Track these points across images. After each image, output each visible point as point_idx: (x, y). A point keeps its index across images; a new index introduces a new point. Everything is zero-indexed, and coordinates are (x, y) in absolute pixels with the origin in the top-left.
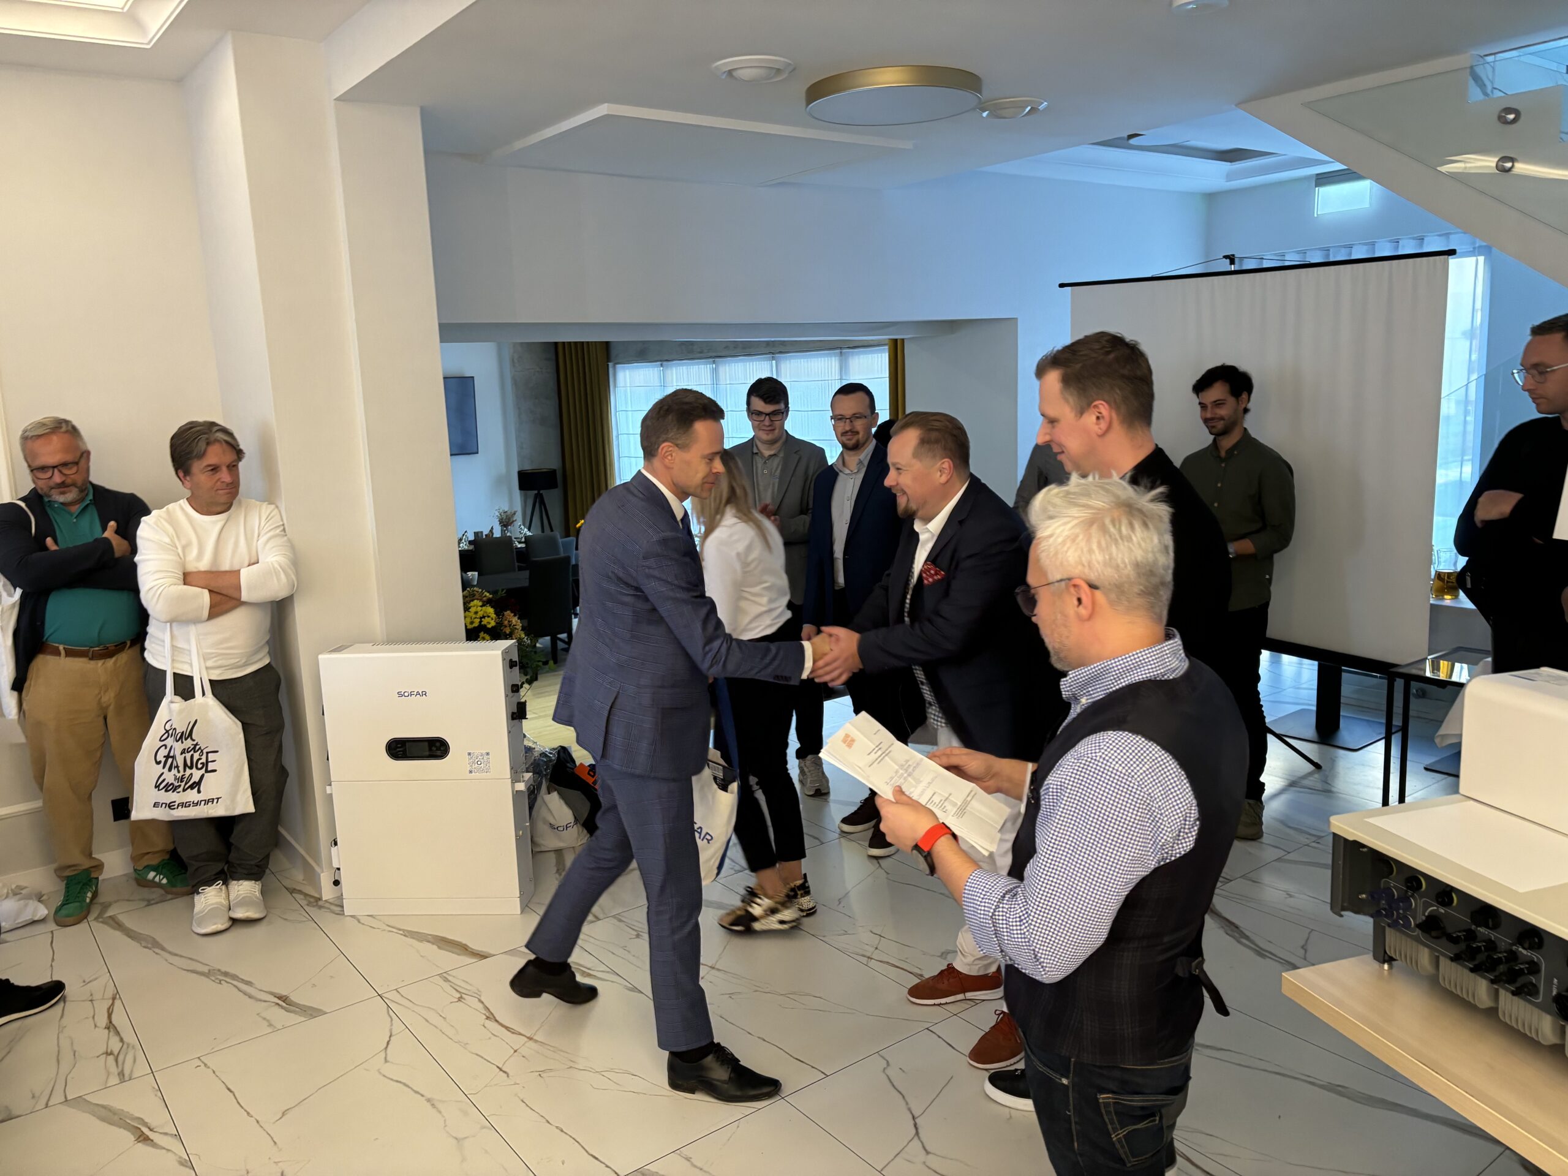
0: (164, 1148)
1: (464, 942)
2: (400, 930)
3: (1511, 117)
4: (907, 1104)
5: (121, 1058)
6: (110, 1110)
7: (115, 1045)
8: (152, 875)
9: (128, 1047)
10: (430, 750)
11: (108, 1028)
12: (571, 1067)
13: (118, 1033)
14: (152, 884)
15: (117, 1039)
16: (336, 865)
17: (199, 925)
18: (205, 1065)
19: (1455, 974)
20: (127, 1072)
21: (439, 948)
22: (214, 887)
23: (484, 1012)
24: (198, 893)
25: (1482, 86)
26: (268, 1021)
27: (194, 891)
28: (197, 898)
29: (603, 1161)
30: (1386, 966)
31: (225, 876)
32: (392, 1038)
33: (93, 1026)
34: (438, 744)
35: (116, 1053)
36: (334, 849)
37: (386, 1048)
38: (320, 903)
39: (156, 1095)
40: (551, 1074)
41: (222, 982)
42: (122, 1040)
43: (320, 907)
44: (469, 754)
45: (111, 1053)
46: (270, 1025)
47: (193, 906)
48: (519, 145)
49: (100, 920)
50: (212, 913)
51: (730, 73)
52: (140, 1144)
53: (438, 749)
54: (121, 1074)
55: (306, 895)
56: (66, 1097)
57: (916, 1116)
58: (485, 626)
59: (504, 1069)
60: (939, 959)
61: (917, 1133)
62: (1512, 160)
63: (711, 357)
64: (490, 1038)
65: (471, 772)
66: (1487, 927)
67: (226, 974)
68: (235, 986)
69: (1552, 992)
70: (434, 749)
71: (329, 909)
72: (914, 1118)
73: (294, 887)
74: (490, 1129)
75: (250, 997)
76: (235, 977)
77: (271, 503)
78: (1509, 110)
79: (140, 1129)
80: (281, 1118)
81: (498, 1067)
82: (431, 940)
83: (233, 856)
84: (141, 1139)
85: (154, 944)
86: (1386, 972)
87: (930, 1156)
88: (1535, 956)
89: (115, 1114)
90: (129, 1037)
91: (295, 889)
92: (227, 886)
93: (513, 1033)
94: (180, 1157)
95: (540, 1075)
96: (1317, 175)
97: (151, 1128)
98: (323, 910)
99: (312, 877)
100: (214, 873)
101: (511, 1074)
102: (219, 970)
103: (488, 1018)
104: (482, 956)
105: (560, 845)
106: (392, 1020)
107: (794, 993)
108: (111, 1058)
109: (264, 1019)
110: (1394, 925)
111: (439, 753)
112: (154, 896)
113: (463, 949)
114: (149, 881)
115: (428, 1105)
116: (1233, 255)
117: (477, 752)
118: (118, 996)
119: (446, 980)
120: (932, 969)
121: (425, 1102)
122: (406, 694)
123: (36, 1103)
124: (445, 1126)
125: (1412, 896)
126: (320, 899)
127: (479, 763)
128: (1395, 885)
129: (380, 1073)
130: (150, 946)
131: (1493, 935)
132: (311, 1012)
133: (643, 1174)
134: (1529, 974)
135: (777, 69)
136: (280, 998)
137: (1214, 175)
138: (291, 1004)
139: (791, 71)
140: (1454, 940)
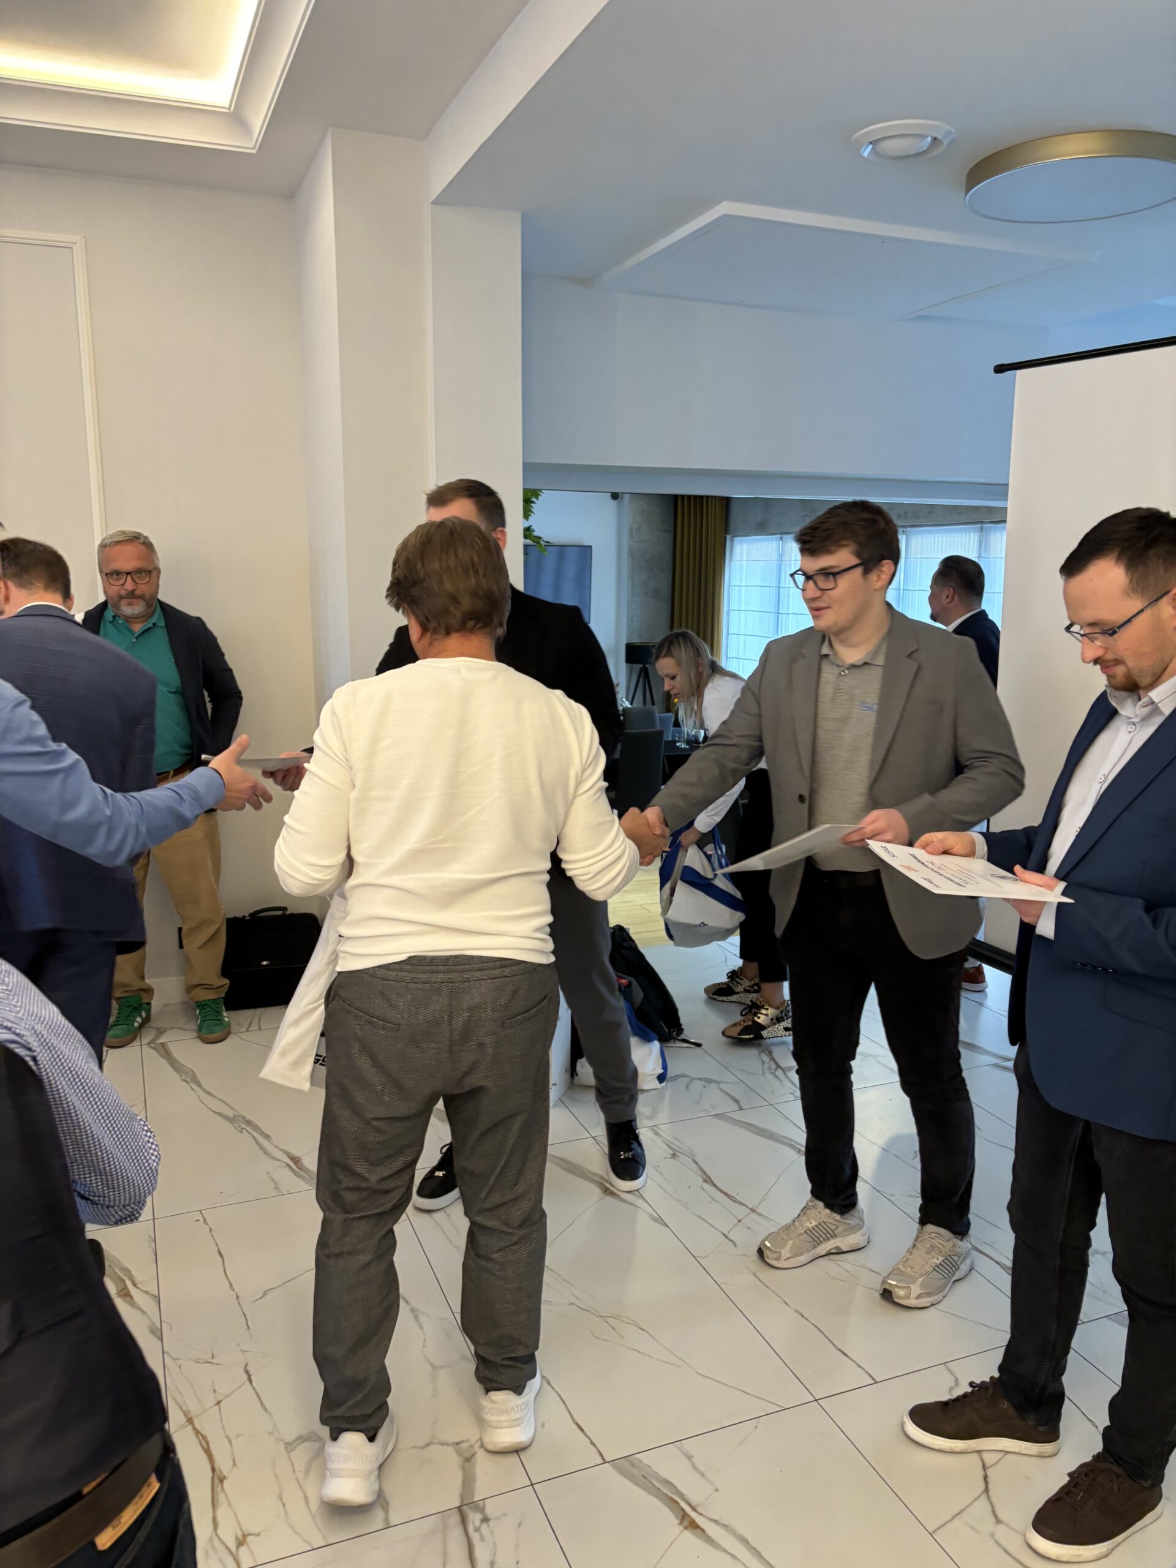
0: (141, 1309)
12: (572, 1303)
18: (205, 1220)
26: (275, 1183)
29: (589, 1435)
39: (150, 1246)
41: (244, 1131)
46: (277, 1187)
49: (153, 1045)
61: (987, 1490)
67: (249, 1123)
68: (254, 1138)
72: (984, 1467)
75: (266, 1152)
76: (256, 1127)
79: (124, 1281)
80: (260, 1298)
84: (122, 1293)
85: (193, 1080)
87: (1001, 1526)
94: (153, 1324)
97: (135, 1282)
102: (244, 1118)
109: (273, 1179)
115: (411, 1316)
121: (409, 1311)
124: (424, 1347)
130: (189, 1080)
133: (633, 1465)
135: (933, 139)
136: (293, 1159)
138: (301, 1167)
139: (951, 141)
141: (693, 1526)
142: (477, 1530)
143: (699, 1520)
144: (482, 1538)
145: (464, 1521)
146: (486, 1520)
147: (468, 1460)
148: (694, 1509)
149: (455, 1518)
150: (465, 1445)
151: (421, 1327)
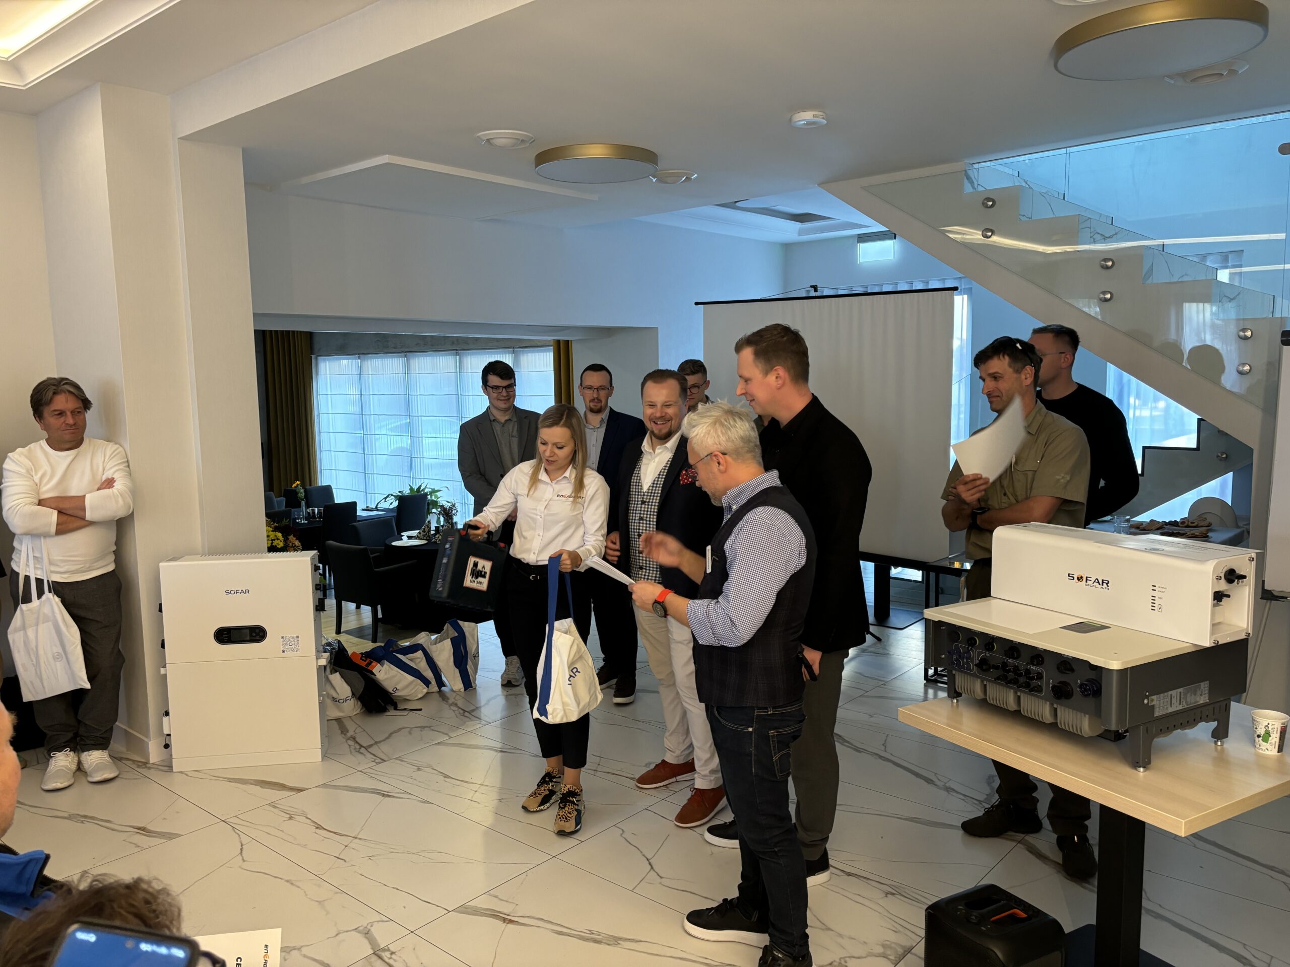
1: (281, 782)
2: (225, 778)
3: (990, 203)
4: (641, 852)
10: (251, 635)
12: (393, 852)
16: (166, 732)
17: (49, 785)
19: (994, 692)
21: (261, 787)
22: (63, 752)
23: (312, 824)
24: (51, 757)
25: (972, 183)
26: (135, 844)
27: (48, 755)
28: (50, 761)
29: (434, 904)
30: (955, 701)
32: (243, 847)
34: (257, 631)
36: (165, 719)
37: (241, 853)
38: (148, 765)
40: (379, 857)
41: (84, 822)
43: (149, 768)
44: (283, 638)
46: (138, 846)
47: (46, 768)
50: (57, 774)
51: (488, 140)
53: (257, 634)
55: (134, 761)
57: (649, 858)
59: (340, 857)
61: (652, 868)
62: (993, 232)
63: (402, 352)
64: (323, 840)
65: (283, 651)
66: (1013, 658)
67: (85, 817)
68: (95, 824)
69: (1049, 688)
70: (254, 634)
71: (157, 768)
72: (648, 860)
74: (342, 893)
75: (113, 830)
76: (93, 818)
78: (989, 199)
81: (336, 857)
82: (253, 783)
83: (82, 729)
86: (955, 704)
87: (663, 879)
88: (1039, 669)
91: (124, 757)
93: (340, 836)
95: (370, 859)
96: (858, 235)
98: (152, 770)
99: (138, 745)
100: (64, 741)
101: (346, 860)
102: (78, 815)
103: (317, 828)
104: (300, 790)
105: (340, 714)
106: (239, 836)
109: (131, 843)
110: (962, 670)
111: (258, 638)
113: (283, 787)
115: (288, 884)
116: (817, 286)
117: (289, 636)
119: (275, 807)
121: (286, 883)
122: (232, 592)
124: (307, 895)
125: (971, 650)
126: (148, 763)
127: (291, 644)
128: (962, 646)
129: (242, 869)
131: (1017, 662)
132: (170, 836)
133: (465, 908)
134: (1036, 679)
135: (522, 140)
136: (139, 828)
137: (790, 231)
138: (149, 831)
139: (532, 142)
140: (997, 668)
141: (511, 921)
142: (391, 958)
143: (513, 919)
144: (395, 961)
145: (380, 957)
146: (392, 953)
147: (367, 933)
148: (508, 915)
149: (374, 958)
150: (361, 928)
151: (298, 887)
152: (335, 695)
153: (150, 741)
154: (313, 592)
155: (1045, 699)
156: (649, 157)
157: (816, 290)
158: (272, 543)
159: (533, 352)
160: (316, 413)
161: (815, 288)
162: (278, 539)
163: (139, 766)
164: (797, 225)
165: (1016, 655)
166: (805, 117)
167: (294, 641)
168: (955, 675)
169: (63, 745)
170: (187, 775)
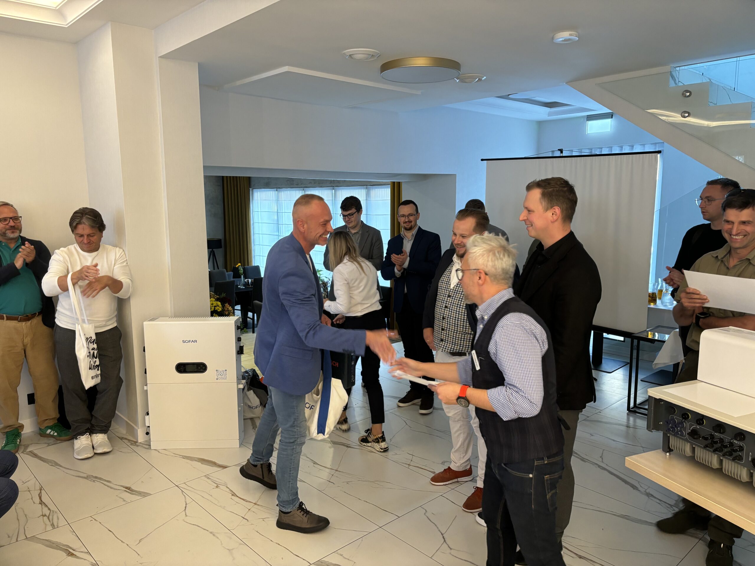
0: (83, 559)
1: (214, 461)
2: (181, 456)
3: (688, 94)
4: (438, 528)
5: (51, 517)
6: (50, 542)
7: (47, 512)
8: (49, 431)
9: (53, 512)
10: (197, 368)
11: (41, 504)
13: (46, 506)
14: (49, 436)
15: (47, 508)
16: (147, 425)
17: (78, 455)
18: (95, 520)
19: (701, 454)
20: (55, 524)
21: (202, 463)
22: (85, 436)
23: (230, 492)
24: (77, 439)
25: (674, 80)
26: (123, 499)
27: (75, 437)
28: (75, 441)
29: (301, 557)
30: (668, 454)
31: (91, 431)
32: (187, 505)
33: (33, 503)
34: (201, 366)
35: (48, 515)
36: (147, 417)
37: (185, 510)
38: (137, 444)
39: (73, 534)
40: (269, 519)
41: (95, 481)
42: (49, 509)
43: (138, 446)
44: (217, 371)
45: (45, 515)
46: (124, 501)
47: (73, 444)
48: (239, 83)
49: (25, 453)
50: (84, 449)
51: (350, 55)
52: (70, 557)
53: (201, 368)
54: (53, 525)
55: (129, 440)
56: (26, 536)
57: (443, 533)
58: (217, 310)
59: (245, 518)
60: (441, 465)
61: (445, 541)
62: (689, 114)
63: (302, 187)
64: (235, 504)
65: (217, 379)
66: (720, 433)
67: (96, 477)
68: (102, 483)
69: (749, 458)
70: (199, 368)
71: (142, 446)
72: (442, 534)
73: (123, 436)
74: (244, 545)
75: (111, 488)
76: (100, 479)
77: (120, 248)
78: (687, 91)
79: (68, 550)
80: (139, 543)
81: (242, 517)
82: (197, 460)
83: (93, 422)
84: (70, 554)
85: (56, 464)
86: (668, 456)
87: (452, 550)
88: (741, 444)
89: (53, 543)
90: (52, 508)
91: (123, 438)
92: (91, 436)
93: (247, 502)
94: (92, 562)
95: (263, 520)
96: (587, 115)
97: (74, 549)
98: (139, 447)
99: (132, 431)
100: (85, 429)
101: (249, 520)
102: (92, 476)
103: (233, 495)
104: (224, 467)
105: (252, 416)
106: (185, 497)
107: (377, 481)
108: (45, 518)
109: (121, 498)
110: (676, 435)
111: (202, 370)
112: (50, 442)
113: (214, 464)
114: (48, 434)
115: (211, 535)
116: (562, 149)
117: (220, 369)
118: (42, 489)
119: (208, 478)
120: (440, 469)
122: (187, 341)
123: (11, 539)
124: (222, 544)
125: (684, 421)
126: (137, 442)
127: (221, 375)
128: (677, 418)
129: (184, 521)
130: (53, 465)
131: (722, 436)
132: (144, 495)
133: (322, 562)
134: (739, 451)
135: (372, 55)
136: (126, 488)
137: (543, 113)
138: (132, 490)
139: (378, 57)
140: (706, 439)
151: (218, 538)
152: (250, 404)
153: (139, 429)
154: (236, 343)
155: (744, 466)
156: (455, 65)
157: (562, 152)
158: (215, 308)
159: (379, 188)
160: (252, 222)
161: (561, 151)
162: (218, 306)
163: (132, 444)
164: (547, 110)
165: (722, 432)
166: (563, 36)
167: (223, 373)
168: (669, 436)
169: (85, 431)
170: (159, 452)
